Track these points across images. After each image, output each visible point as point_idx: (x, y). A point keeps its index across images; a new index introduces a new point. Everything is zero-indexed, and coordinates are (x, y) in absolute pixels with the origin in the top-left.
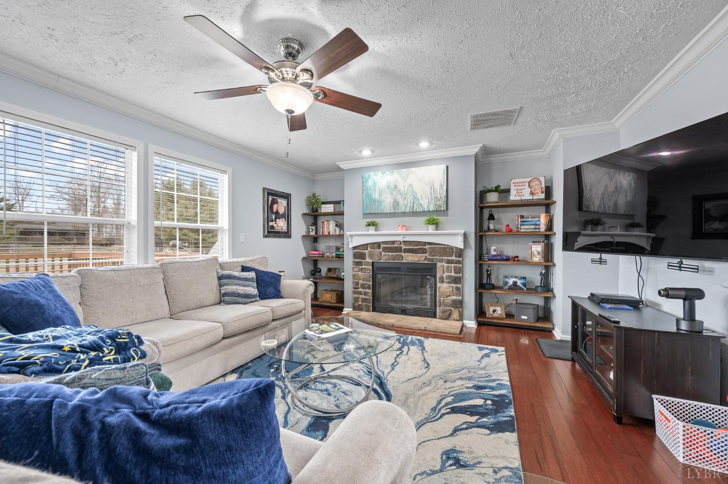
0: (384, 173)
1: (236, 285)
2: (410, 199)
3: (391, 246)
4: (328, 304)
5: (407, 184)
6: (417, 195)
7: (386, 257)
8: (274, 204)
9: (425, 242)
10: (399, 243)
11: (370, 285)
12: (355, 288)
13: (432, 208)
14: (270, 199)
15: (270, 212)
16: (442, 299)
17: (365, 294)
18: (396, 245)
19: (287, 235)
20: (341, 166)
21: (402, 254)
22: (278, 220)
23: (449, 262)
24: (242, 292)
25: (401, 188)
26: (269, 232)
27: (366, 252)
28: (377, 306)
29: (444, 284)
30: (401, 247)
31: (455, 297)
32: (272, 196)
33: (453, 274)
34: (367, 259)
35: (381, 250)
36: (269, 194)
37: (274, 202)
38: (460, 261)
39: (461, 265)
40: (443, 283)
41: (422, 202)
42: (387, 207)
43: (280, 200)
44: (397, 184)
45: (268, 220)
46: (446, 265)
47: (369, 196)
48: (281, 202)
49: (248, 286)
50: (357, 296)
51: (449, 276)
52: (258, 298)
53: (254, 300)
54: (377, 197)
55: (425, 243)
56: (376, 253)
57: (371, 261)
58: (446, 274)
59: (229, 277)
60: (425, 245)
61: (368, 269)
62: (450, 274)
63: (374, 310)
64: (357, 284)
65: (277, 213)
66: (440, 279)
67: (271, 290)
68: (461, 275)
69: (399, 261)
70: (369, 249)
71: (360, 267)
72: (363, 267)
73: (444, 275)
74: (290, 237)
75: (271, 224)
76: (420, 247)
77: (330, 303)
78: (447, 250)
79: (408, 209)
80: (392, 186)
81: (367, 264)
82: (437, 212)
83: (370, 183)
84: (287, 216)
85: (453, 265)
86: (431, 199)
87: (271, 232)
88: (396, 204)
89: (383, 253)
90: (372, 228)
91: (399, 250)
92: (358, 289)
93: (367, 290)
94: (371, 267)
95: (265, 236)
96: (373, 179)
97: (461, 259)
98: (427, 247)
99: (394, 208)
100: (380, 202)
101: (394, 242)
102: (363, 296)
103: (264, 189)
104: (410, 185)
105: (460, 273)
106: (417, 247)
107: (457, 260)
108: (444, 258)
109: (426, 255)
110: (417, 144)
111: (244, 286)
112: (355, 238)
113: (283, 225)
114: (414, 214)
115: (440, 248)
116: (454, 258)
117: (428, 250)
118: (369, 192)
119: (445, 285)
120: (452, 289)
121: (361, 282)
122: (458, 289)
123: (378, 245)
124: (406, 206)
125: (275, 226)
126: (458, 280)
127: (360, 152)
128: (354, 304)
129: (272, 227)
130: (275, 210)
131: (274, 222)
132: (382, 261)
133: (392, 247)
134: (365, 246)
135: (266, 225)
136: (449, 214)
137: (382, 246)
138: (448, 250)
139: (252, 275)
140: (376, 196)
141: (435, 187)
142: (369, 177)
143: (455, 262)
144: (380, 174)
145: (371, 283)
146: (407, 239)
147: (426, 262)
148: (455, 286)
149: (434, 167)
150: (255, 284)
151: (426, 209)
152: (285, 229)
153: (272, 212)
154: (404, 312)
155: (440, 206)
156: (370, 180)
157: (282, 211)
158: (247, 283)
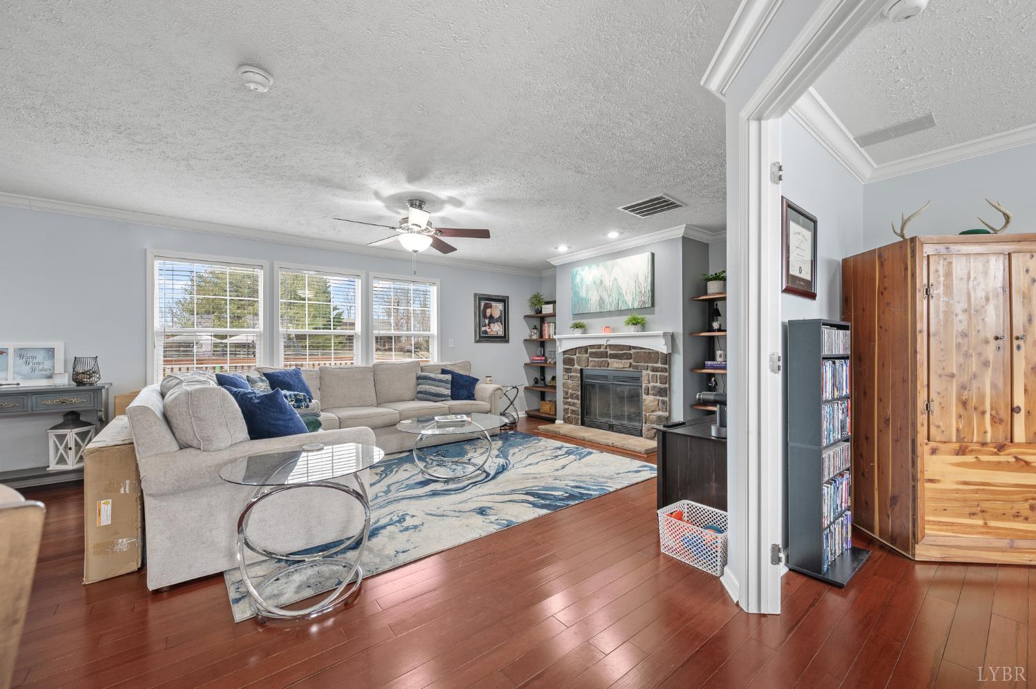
0: (590, 267)
1: (429, 385)
2: (615, 295)
3: (598, 350)
4: (547, 416)
5: (612, 279)
6: (621, 290)
7: (592, 364)
8: (488, 308)
9: (630, 346)
10: (604, 347)
11: (578, 395)
12: (564, 398)
13: (636, 306)
14: (483, 304)
15: (482, 315)
16: (648, 414)
17: (574, 404)
18: (602, 350)
19: (504, 338)
20: (552, 263)
21: (608, 359)
22: (492, 325)
23: (654, 370)
24: (434, 391)
25: (607, 283)
26: (480, 337)
27: (575, 357)
28: (586, 419)
29: (650, 396)
30: (607, 352)
31: (660, 413)
32: (484, 301)
33: (658, 384)
34: (576, 366)
35: (588, 355)
36: (481, 299)
37: (487, 306)
38: (666, 369)
39: (667, 374)
40: (648, 394)
41: (627, 299)
42: (594, 308)
43: (494, 304)
44: (603, 279)
45: (479, 325)
46: (651, 373)
47: (576, 294)
48: (496, 306)
49: (440, 386)
50: (567, 407)
51: (655, 387)
52: (450, 398)
53: (444, 399)
54: (584, 296)
55: (630, 348)
56: (584, 359)
57: (579, 368)
58: (652, 384)
59: (425, 378)
60: (630, 350)
61: (577, 376)
62: (656, 384)
63: (583, 424)
64: (567, 393)
65: (491, 317)
66: (645, 390)
67: (464, 392)
68: (667, 386)
69: (605, 368)
70: (577, 355)
71: (570, 374)
72: (572, 374)
73: (649, 386)
74: (507, 341)
75: (483, 329)
76: (625, 351)
77: (549, 414)
78: (651, 356)
79: (613, 307)
80: (598, 282)
81: (576, 371)
82: (642, 309)
83: (578, 280)
84: (504, 319)
85: (658, 374)
86: (636, 294)
87: (484, 338)
88: (601, 302)
89: (590, 359)
90: (579, 330)
91: (605, 355)
92: (568, 398)
93: (576, 401)
94: (579, 375)
95: (477, 342)
96: (581, 275)
97: (667, 366)
98: (632, 351)
99: (601, 307)
100: (587, 300)
101: (600, 346)
102: (573, 408)
103: (475, 295)
104: (615, 279)
105: (666, 384)
106: (623, 352)
107: (662, 368)
108: (649, 365)
109: (631, 361)
110: (605, 234)
111: (437, 386)
112: (564, 342)
113: (499, 330)
114: (620, 312)
115: (645, 353)
116: (659, 365)
117: (633, 356)
118: (577, 289)
119: (651, 398)
120: (657, 403)
121: (570, 391)
122: (664, 403)
123: (585, 349)
124: (611, 304)
125: (489, 330)
126: (663, 392)
127: (556, 248)
128: (564, 416)
129: (486, 332)
130: (488, 315)
131: (488, 327)
132: (589, 368)
133: (599, 353)
134: (573, 351)
135: (478, 331)
136: (656, 312)
137: (589, 350)
138: (653, 355)
139: (449, 377)
140: (583, 294)
141: (640, 280)
142: (577, 272)
143: (660, 369)
144: (586, 268)
145: (579, 393)
146: (612, 342)
147: (631, 369)
148: (661, 398)
149: (638, 256)
150: (449, 386)
151: (630, 307)
152: (501, 333)
153: (485, 316)
154: (611, 428)
155: (644, 302)
156: (578, 276)
157: (496, 314)
158: (441, 384)
